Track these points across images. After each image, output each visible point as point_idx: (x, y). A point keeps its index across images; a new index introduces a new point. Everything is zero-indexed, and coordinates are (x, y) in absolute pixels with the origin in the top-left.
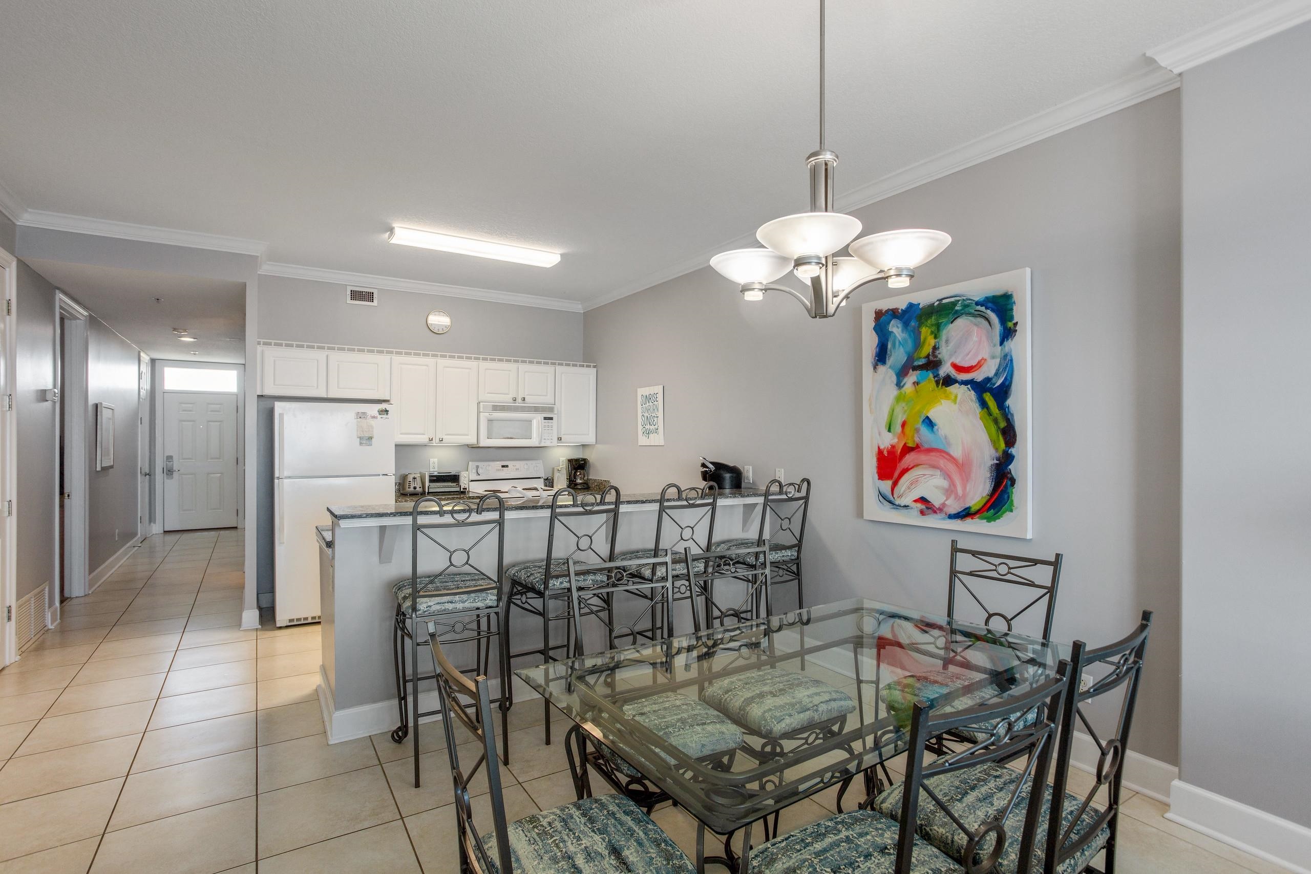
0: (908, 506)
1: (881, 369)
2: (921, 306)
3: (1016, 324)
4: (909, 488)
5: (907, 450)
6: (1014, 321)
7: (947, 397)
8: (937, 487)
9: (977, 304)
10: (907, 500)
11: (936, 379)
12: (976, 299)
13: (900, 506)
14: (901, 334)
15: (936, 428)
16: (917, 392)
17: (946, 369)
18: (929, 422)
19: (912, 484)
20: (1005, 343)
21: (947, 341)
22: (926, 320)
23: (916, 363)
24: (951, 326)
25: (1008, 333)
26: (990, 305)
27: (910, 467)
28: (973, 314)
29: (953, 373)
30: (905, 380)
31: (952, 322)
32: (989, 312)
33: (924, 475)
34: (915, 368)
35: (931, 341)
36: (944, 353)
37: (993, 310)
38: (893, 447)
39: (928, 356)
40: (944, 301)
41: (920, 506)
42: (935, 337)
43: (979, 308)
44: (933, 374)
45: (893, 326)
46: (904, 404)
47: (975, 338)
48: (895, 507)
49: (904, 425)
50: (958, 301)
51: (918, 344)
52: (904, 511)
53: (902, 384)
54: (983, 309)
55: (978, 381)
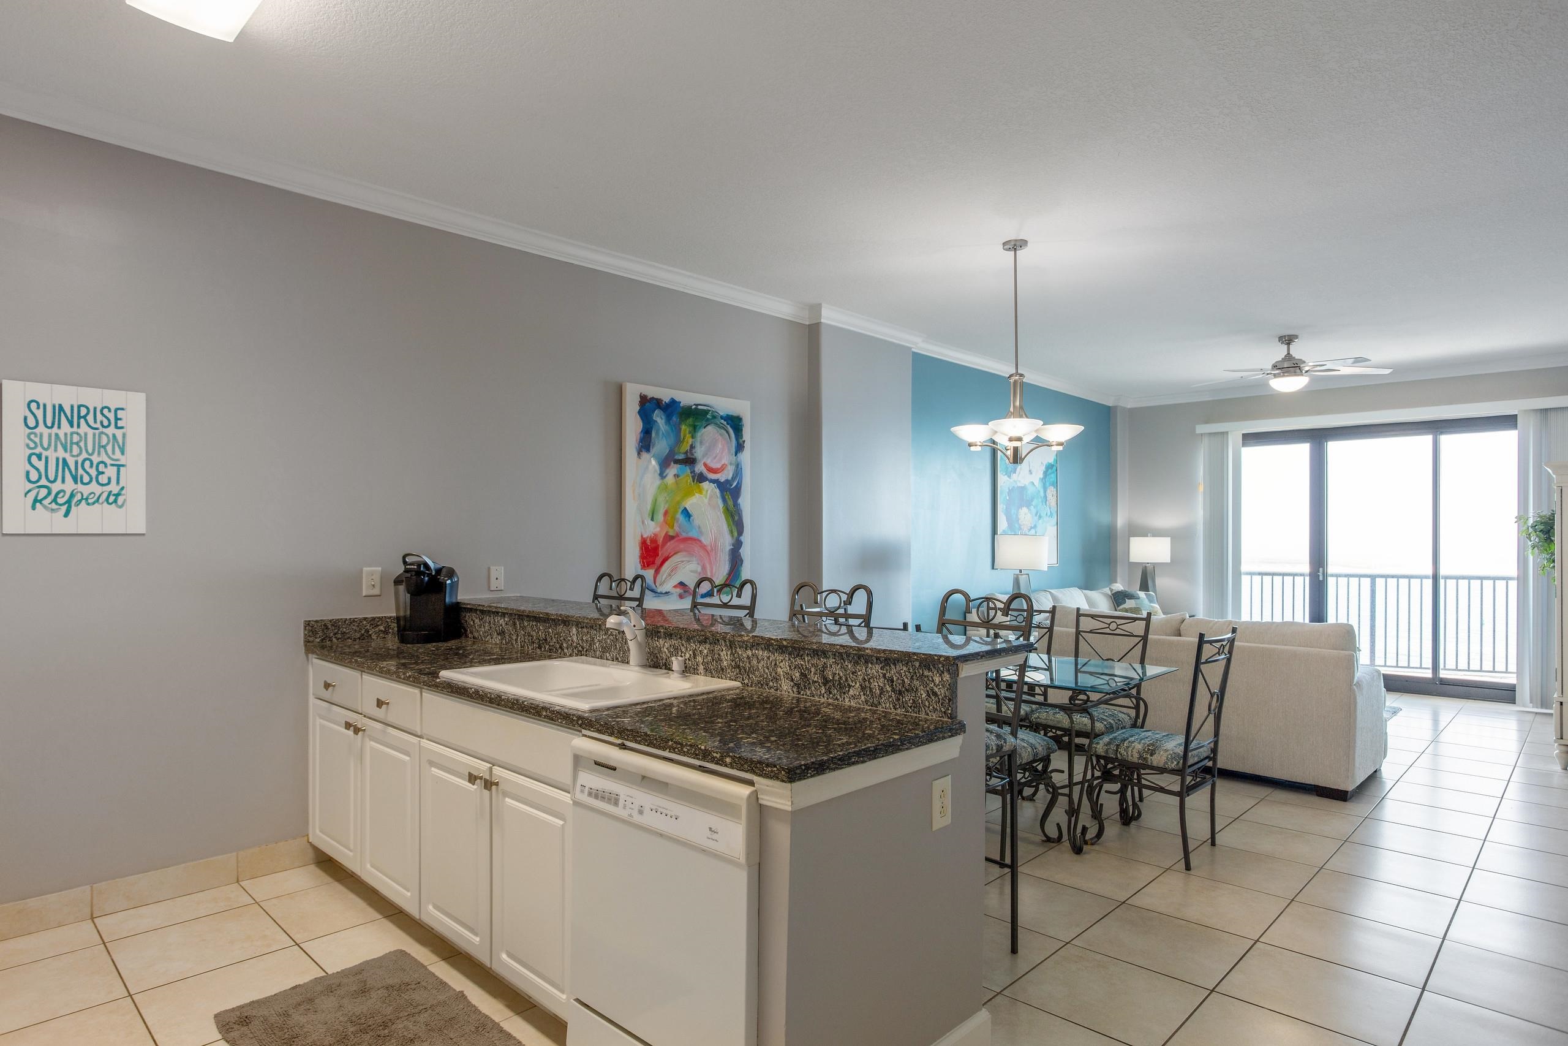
0: (669, 592)
1: (645, 455)
2: (681, 405)
3: (744, 441)
4: (670, 575)
5: (669, 538)
6: (744, 439)
7: (700, 492)
8: (692, 571)
9: (722, 417)
10: (668, 586)
11: (693, 474)
12: (722, 414)
13: (662, 593)
14: (664, 426)
15: (691, 518)
16: (677, 484)
17: (700, 468)
18: (687, 513)
19: (672, 571)
20: (738, 454)
21: (701, 443)
22: (686, 420)
23: (677, 457)
24: (704, 430)
25: (740, 448)
26: (730, 422)
27: (670, 555)
28: (719, 425)
29: (705, 471)
30: (668, 471)
31: (705, 428)
32: (728, 426)
33: (683, 561)
34: (677, 462)
35: (690, 441)
36: (699, 452)
37: (731, 427)
38: (656, 535)
39: (686, 453)
40: (700, 407)
41: (679, 591)
42: (693, 437)
43: (722, 421)
44: (690, 470)
45: (657, 416)
46: (666, 495)
47: (720, 446)
48: (657, 595)
49: (666, 513)
50: (710, 411)
51: (679, 441)
52: (666, 598)
53: (665, 475)
54: (725, 423)
55: (722, 481)
